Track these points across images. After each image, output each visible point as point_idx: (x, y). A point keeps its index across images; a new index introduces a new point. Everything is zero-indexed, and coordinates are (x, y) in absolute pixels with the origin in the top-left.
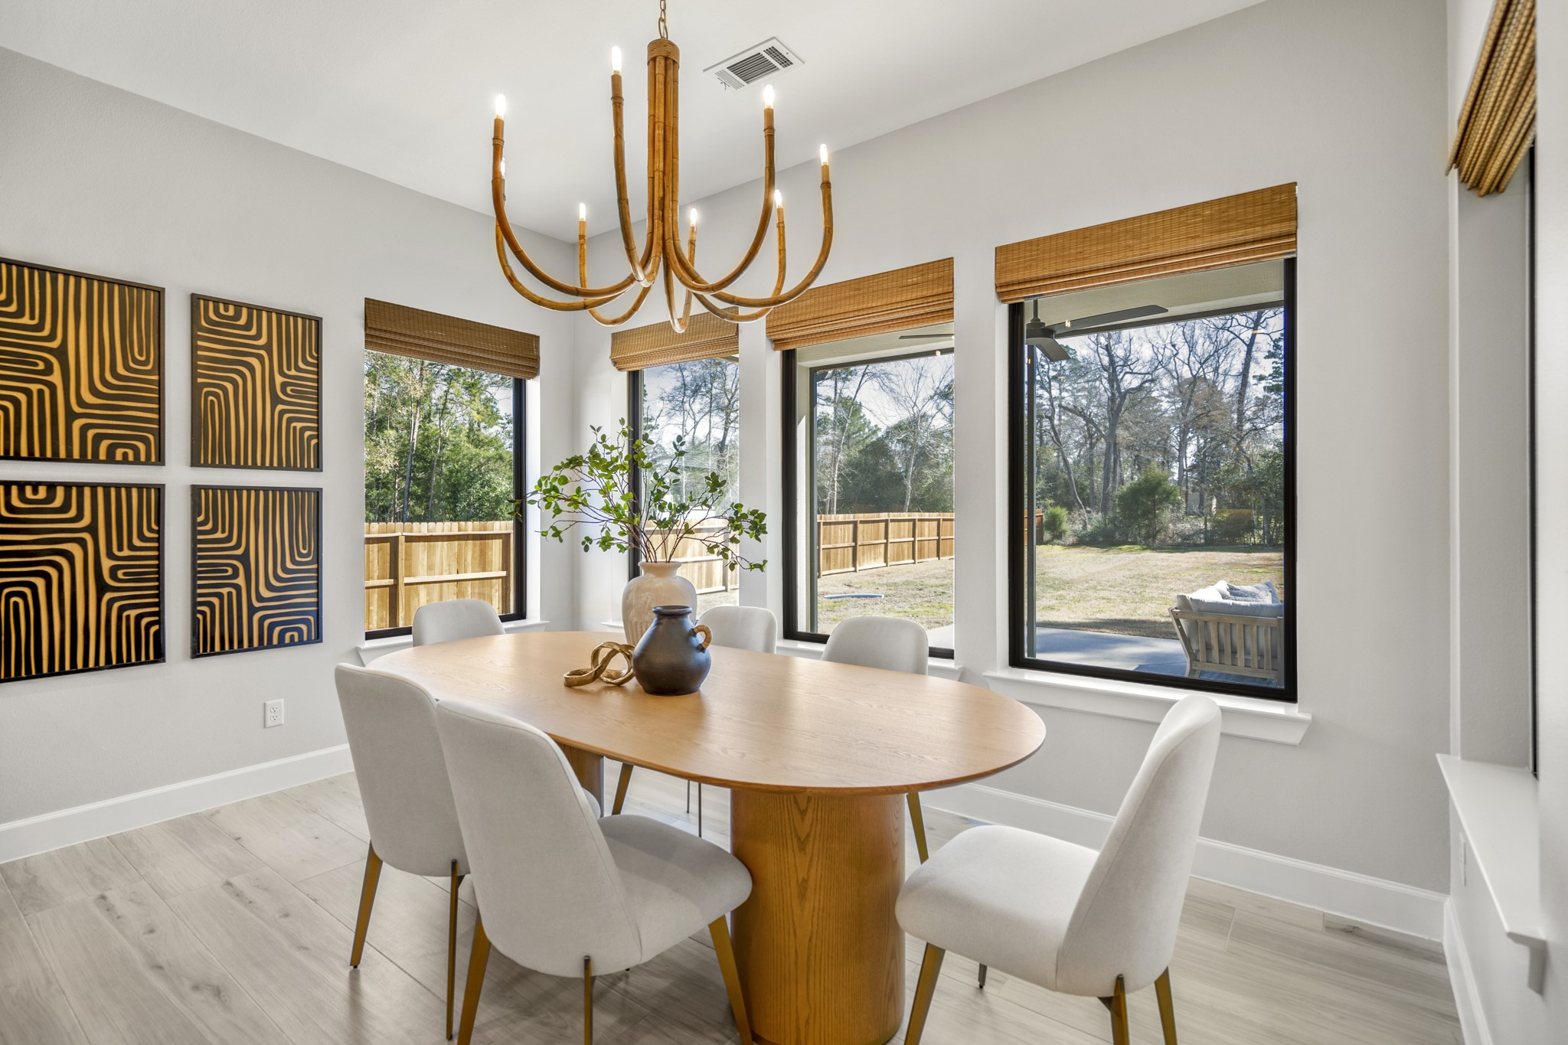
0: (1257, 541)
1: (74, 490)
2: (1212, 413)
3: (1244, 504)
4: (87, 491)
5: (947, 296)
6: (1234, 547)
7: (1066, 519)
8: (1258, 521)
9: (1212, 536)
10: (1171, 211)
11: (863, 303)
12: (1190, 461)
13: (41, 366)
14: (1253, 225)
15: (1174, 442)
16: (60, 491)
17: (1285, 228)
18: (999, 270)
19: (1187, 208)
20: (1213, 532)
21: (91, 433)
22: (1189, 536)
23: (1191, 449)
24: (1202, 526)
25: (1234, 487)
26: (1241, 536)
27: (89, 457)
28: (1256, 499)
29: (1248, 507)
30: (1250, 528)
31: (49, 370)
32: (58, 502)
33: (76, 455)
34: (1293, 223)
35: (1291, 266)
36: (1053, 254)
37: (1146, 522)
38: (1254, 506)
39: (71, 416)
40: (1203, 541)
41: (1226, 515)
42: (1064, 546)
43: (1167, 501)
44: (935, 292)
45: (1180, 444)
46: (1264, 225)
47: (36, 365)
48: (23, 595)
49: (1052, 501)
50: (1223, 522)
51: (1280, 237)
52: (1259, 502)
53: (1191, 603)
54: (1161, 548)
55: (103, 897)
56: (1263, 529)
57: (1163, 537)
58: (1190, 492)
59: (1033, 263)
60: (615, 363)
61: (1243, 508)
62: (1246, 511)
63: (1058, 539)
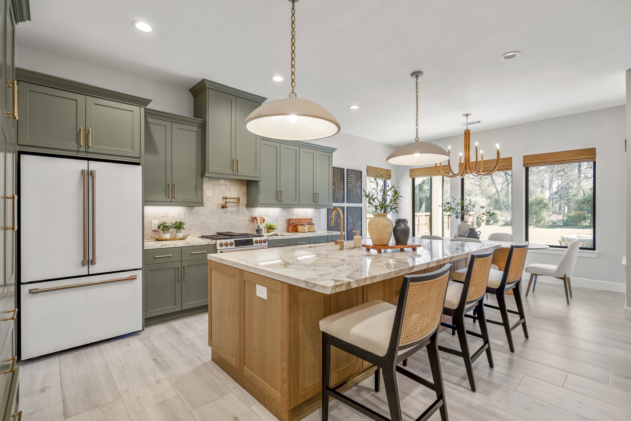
0: (588, 224)
2: (565, 169)
3: (581, 209)
5: (510, 165)
6: (577, 227)
7: (499, 215)
8: (588, 216)
9: (567, 222)
10: (567, 151)
11: (488, 165)
12: (554, 190)
14: (586, 155)
15: (547, 182)
17: (593, 156)
18: (524, 161)
19: (571, 151)
20: (567, 221)
22: (555, 222)
23: (555, 185)
24: (562, 218)
25: (577, 202)
26: (580, 222)
28: (587, 207)
29: (583, 210)
30: (585, 219)
34: (595, 156)
35: (595, 163)
36: (538, 158)
37: (536, 216)
38: (586, 210)
39: (335, 194)
40: (562, 224)
41: (573, 214)
42: (499, 226)
43: (545, 208)
44: (507, 164)
45: (550, 183)
46: (588, 156)
49: (493, 208)
50: (571, 216)
51: (592, 158)
52: (588, 208)
53: (565, 239)
54: (543, 227)
56: (591, 220)
57: (543, 223)
58: (554, 204)
59: (533, 160)
60: (410, 176)
61: (581, 211)
62: (582, 212)
63: (496, 223)
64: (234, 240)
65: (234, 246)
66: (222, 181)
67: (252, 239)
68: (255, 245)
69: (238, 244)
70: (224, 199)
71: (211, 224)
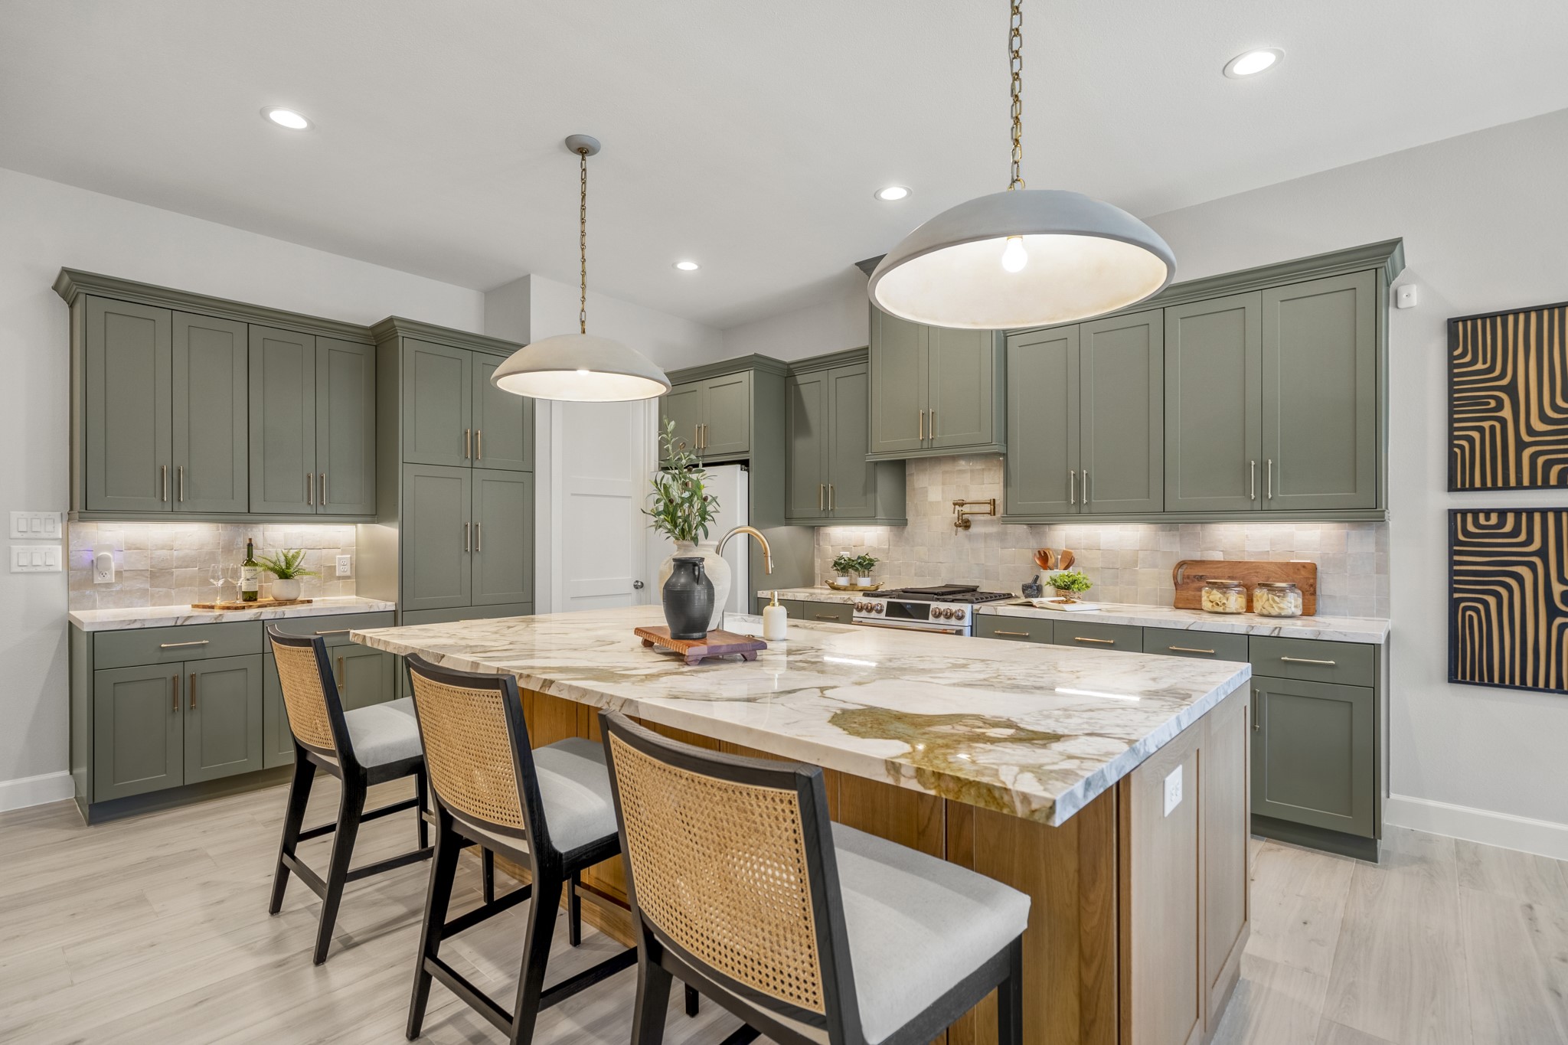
1: (1524, 516)
4: (1537, 517)
13: (1493, 403)
16: (1510, 518)
21: (1541, 460)
27: (1539, 483)
31: (1500, 405)
32: (1509, 527)
33: (1526, 482)
39: (1521, 446)
47: (1489, 403)
48: (1477, 611)
55: (1530, 907)
64: (888, 602)
65: (883, 615)
66: (963, 462)
67: (929, 605)
68: (931, 619)
69: (895, 610)
70: (957, 507)
71: (939, 564)
